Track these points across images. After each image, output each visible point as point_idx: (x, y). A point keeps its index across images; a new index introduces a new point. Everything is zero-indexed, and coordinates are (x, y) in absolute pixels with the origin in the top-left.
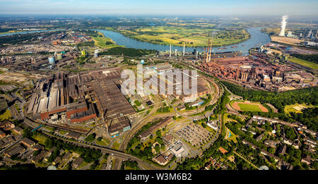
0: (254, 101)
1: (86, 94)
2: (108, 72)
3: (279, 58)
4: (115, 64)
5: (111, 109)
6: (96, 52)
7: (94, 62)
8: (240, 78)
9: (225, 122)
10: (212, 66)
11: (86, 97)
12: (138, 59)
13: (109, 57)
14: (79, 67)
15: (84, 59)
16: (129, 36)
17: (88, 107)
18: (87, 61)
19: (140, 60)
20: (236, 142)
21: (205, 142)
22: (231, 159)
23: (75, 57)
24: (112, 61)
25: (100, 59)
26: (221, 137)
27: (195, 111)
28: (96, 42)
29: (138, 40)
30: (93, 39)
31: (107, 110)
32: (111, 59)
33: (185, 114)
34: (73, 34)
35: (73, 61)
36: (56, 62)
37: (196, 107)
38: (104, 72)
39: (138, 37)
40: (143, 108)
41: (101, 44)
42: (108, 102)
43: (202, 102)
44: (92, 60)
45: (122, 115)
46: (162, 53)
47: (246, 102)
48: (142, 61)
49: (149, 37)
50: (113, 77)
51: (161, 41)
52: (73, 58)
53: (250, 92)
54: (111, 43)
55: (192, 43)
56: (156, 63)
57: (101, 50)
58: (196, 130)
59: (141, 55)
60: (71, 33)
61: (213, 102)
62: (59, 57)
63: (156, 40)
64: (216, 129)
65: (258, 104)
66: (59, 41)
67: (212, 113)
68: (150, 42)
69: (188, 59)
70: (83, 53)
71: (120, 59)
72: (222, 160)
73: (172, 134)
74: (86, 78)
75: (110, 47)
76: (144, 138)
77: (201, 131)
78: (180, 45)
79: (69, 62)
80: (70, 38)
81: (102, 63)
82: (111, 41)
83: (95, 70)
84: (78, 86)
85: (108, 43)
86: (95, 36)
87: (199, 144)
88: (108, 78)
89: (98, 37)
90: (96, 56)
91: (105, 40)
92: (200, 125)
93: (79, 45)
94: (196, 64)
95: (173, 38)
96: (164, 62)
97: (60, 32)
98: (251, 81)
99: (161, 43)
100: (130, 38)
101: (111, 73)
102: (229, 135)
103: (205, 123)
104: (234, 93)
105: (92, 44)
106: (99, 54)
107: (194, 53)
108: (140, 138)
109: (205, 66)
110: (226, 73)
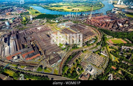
0: (119, 38)
1: (31, 42)
2: (40, 28)
3: (122, 15)
4: (43, 23)
5: (47, 50)
6: (31, 17)
7: (31, 23)
8: (108, 26)
9: (109, 51)
10: (93, 21)
11: (32, 43)
12: (54, 20)
13: (39, 19)
14: (24, 26)
15: (26, 21)
16: (46, 8)
17: (34, 50)
18: (27, 23)
19: (56, 20)
20: (118, 62)
21: (103, 64)
22: (120, 72)
23: (20, 21)
24: (40, 22)
25: (34, 21)
26: (110, 60)
27: (92, 46)
28: (30, 12)
29: (51, 10)
30: (28, 10)
31: (45, 50)
32: (40, 21)
33: (88, 48)
34: (16, 9)
35: (19, 23)
36: (10, 24)
37: (92, 44)
38: (38, 28)
39: (51, 8)
40: (65, 47)
41: (33, 13)
42: (45, 46)
43: (94, 41)
44: (30, 22)
45: (54, 53)
46: (66, 16)
47: (115, 39)
48: (57, 21)
49: (57, 8)
50: (44, 31)
51: (63, 10)
52: (19, 22)
53: (116, 33)
54: (38, 12)
55: (78, 10)
56: (64, 21)
57: (33, 16)
58: (96, 57)
59: (55, 18)
60: (15, 8)
61: (99, 40)
62: (11, 21)
63: (60, 10)
64: (106, 55)
65: (121, 39)
66: (9, 13)
67: (101, 46)
68: (58, 11)
69: (79, 18)
70: (24, 18)
71: (45, 20)
72: (116, 74)
73: (85, 61)
74: (29, 32)
75: (38, 14)
76: (70, 65)
77: (99, 58)
78: (73, 11)
79: (17, 24)
80: (15, 11)
81: (36, 23)
82: (38, 11)
83: (33, 28)
84: (26, 37)
85: (36, 12)
86: (29, 9)
87: (100, 65)
88: (41, 31)
89: (30, 10)
90: (31, 19)
91: (34, 11)
92: (97, 54)
93: (21, 14)
94: (84, 20)
95: (68, 8)
96: (68, 21)
97: (9, 8)
98: (114, 27)
99: (63, 11)
100: (47, 9)
101: (42, 29)
102: (114, 59)
103: (99, 52)
104: (108, 35)
105: (28, 13)
106: (33, 19)
107: (81, 15)
108: (68, 66)
109: (90, 21)
110: (101, 24)
